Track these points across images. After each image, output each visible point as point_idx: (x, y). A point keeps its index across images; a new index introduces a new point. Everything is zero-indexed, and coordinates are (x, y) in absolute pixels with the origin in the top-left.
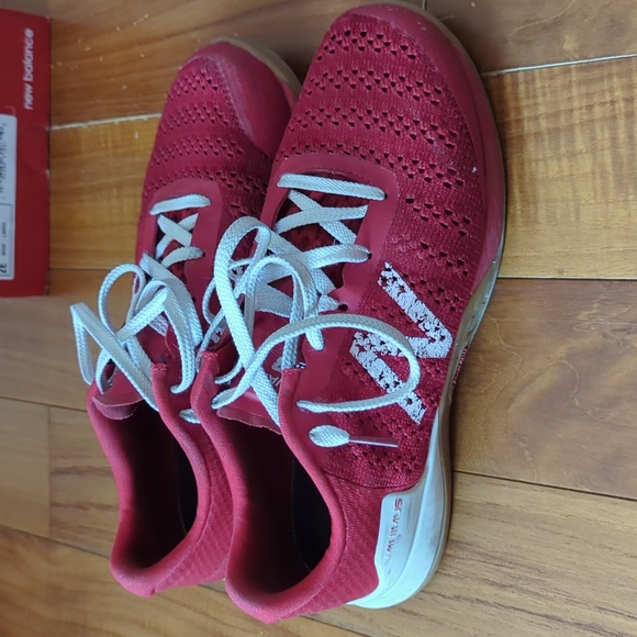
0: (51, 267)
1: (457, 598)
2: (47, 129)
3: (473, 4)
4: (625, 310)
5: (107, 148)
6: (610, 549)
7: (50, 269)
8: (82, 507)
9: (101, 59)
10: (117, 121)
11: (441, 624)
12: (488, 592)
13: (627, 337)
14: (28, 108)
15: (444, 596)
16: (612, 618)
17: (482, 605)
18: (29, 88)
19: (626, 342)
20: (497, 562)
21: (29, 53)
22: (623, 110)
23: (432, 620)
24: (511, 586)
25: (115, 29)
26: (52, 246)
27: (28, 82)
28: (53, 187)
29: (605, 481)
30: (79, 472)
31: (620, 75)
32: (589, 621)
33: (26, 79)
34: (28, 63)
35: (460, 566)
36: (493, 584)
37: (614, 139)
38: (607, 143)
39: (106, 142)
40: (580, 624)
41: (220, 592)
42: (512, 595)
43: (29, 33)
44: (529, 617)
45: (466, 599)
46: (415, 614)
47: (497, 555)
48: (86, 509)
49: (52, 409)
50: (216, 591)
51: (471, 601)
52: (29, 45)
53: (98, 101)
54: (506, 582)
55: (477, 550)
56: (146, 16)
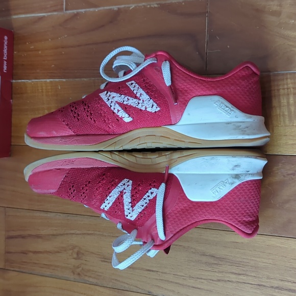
0: (12, 144)
1: (219, 280)
2: (12, 81)
3: (228, 47)
4: (293, 167)
5: (42, 92)
6: (286, 257)
7: (11, 145)
8: (24, 253)
9: (40, 53)
10: (48, 80)
11: (212, 291)
12: (233, 277)
13: (293, 177)
14: (5, 72)
15: (213, 280)
16: (286, 283)
17: (230, 283)
18: (5, 62)
19: (293, 179)
20: (237, 265)
21: (6, 47)
22: (292, 92)
23: (208, 290)
24: (243, 274)
25: (48, 40)
26: (13, 134)
27: (5, 60)
28: (13, 108)
29: (284, 231)
30: (23, 237)
31: (291, 79)
32: (276, 285)
33: (4, 58)
34: (5, 51)
35: (220, 268)
36: (236, 274)
37: (288, 103)
38: (286, 104)
39: (42, 89)
40: (273, 287)
41: (101, 286)
42: (244, 278)
43: (6, 38)
44: (251, 286)
45: (223, 281)
46: (199, 289)
47: (238, 262)
48: (26, 254)
49: (7, 209)
50: (99, 286)
51: (225, 281)
52: (6, 43)
53: (38, 71)
54: (240, 273)
55: (228, 261)
56: (66, 36)
